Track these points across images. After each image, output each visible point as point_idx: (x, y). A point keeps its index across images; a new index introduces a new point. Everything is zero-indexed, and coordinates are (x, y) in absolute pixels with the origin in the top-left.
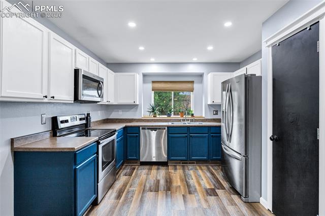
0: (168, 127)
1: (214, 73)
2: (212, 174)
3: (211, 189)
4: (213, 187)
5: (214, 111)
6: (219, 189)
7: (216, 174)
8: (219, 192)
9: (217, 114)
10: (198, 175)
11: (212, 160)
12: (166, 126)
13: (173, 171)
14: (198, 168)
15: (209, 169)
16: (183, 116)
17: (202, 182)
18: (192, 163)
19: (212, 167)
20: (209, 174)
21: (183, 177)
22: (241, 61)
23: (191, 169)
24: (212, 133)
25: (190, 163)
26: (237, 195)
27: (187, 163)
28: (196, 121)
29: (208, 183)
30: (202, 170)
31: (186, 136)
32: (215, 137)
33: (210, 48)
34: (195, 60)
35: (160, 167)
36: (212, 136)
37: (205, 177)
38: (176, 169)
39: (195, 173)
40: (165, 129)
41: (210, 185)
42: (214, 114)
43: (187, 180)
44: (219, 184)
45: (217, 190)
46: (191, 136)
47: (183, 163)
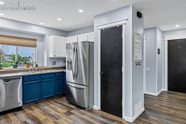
0: (22, 76)
1: (55, 36)
2: (61, 104)
3: (67, 112)
4: (68, 111)
5: (53, 62)
6: (71, 110)
7: (62, 103)
8: (72, 111)
9: (55, 64)
10: (53, 107)
11: (57, 95)
12: (20, 76)
13: (31, 112)
14: (48, 103)
15: (56, 102)
16: (29, 67)
17: (59, 110)
18: (43, 102)
19: (57, 100)
20: (59, 105)
21: (44, 112)
22: (69, 31)
23: (44, 106)
24: (57, 77)
25: (41, 102)
26: (82, 109)
27: (38, 103)
28: (41, 70)
29: (63, 109)
30: (52, 104)
31: (39, 82)
32: (59, 79)
33: (59, 20)
34: (42, 24)
35: (16, 113)
36: (57, 79)
37: (58, 107)
38: (32, 110)
39: (49, 107)
40: (20, 78)
41: (65, 110)
42: (53, 64)
43: (48, 113)
44: (69, 108)
45: (71, 111)
46: (43, 81)
47: (35, 104)
